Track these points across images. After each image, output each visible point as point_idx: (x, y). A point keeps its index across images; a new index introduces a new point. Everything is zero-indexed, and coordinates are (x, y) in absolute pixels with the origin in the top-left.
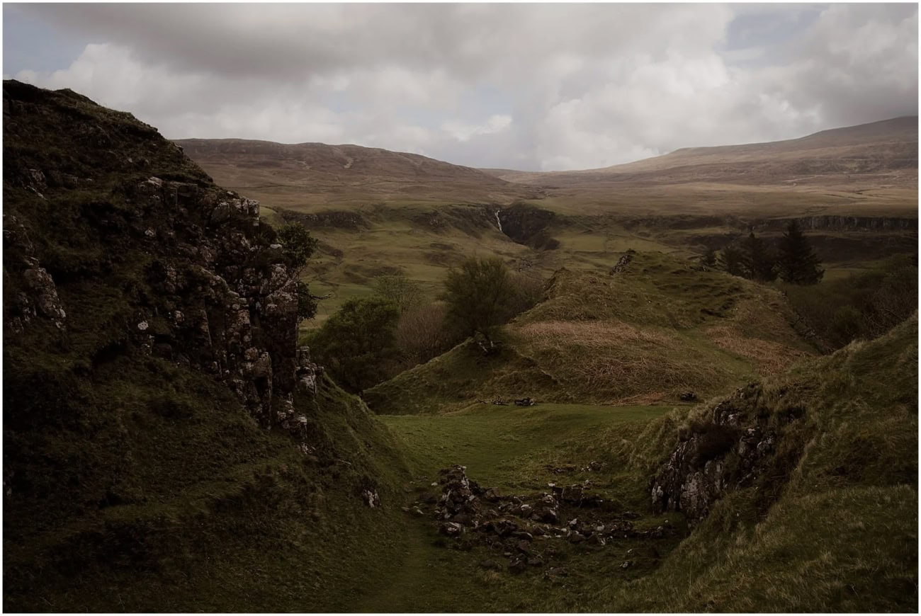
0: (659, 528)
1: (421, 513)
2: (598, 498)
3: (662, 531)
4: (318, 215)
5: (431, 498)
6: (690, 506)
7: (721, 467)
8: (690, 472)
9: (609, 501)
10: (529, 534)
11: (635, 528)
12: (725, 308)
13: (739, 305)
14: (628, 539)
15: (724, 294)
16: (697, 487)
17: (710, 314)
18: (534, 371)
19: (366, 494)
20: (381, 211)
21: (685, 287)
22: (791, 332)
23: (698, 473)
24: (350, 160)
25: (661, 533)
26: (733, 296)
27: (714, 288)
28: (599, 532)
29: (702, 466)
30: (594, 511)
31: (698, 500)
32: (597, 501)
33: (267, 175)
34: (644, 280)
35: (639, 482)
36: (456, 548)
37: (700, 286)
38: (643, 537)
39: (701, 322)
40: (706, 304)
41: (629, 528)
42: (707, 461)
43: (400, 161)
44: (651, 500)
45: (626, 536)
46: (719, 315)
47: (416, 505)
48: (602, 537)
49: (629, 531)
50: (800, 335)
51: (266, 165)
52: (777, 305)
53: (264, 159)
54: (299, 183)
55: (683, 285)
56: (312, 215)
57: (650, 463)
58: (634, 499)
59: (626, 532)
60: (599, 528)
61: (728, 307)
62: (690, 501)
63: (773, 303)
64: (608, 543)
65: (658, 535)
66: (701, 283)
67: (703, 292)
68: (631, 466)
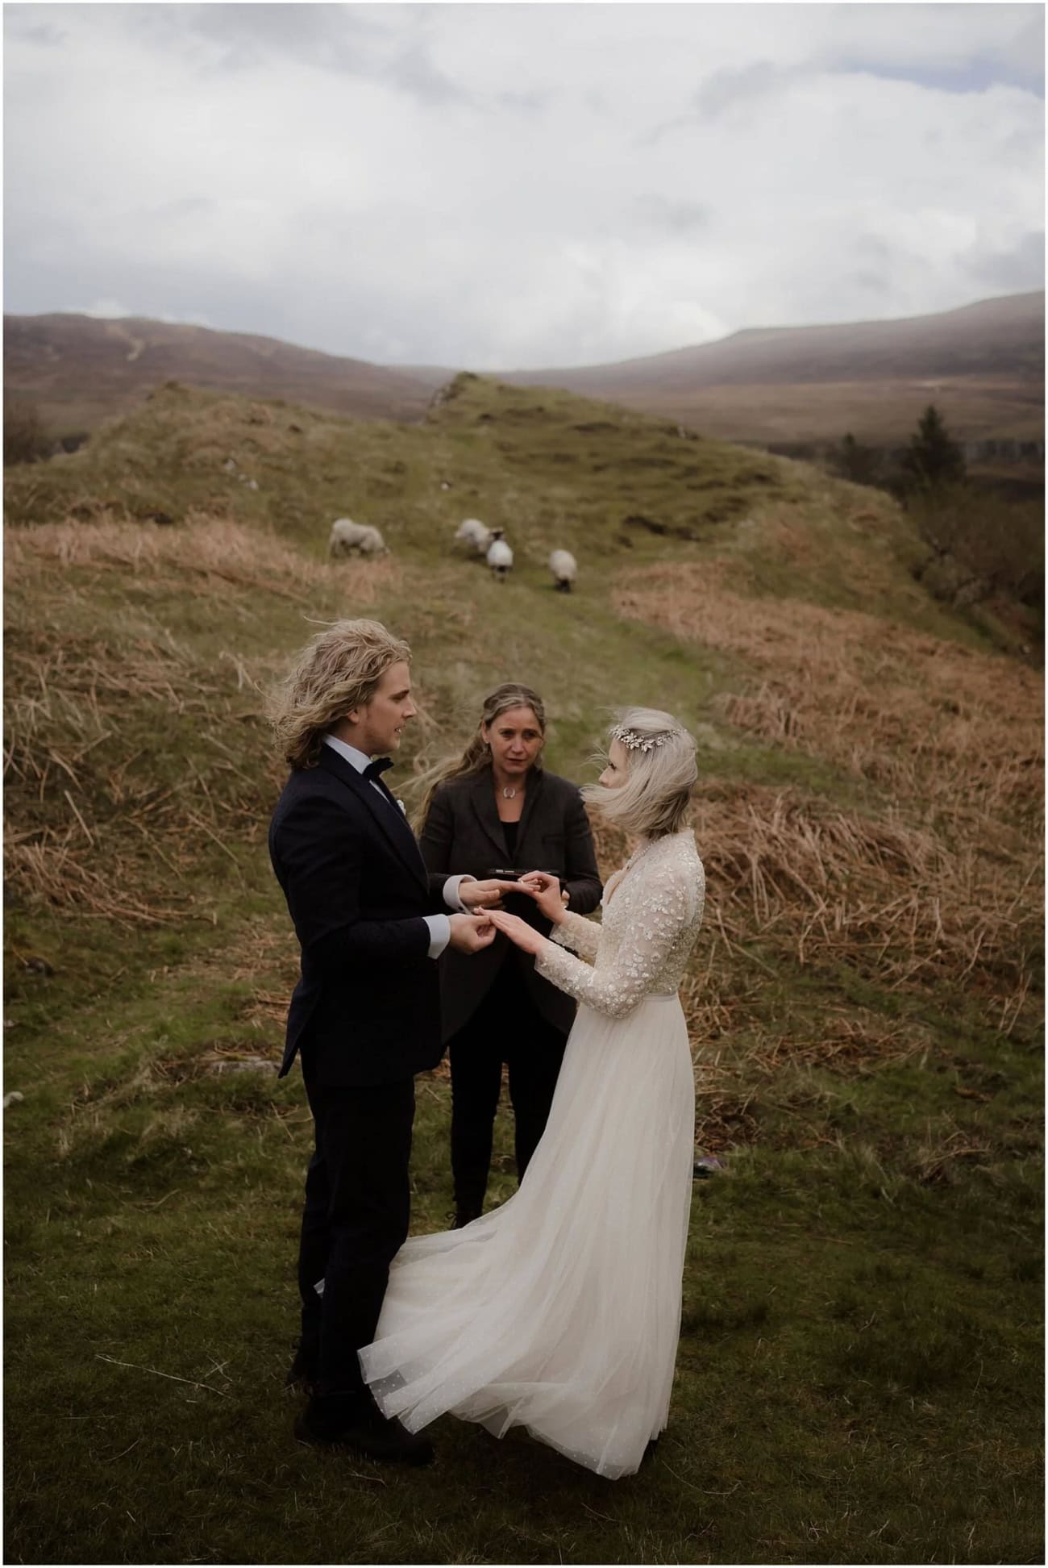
12: (713, 518)
13: (760, 515)
15: (721, 484)
21: (597, 461)
22: (908, 587)
26: (745, 492)
27: (692, 471)
37: (651, 463)
39: (613, 551)
40: (650, 505)
46: (684, 536)
50: (938, 596)
52: (875, 519)
55: (594, 455)
61: (723, 519)
63: (864, 513)
67: (652, 475)
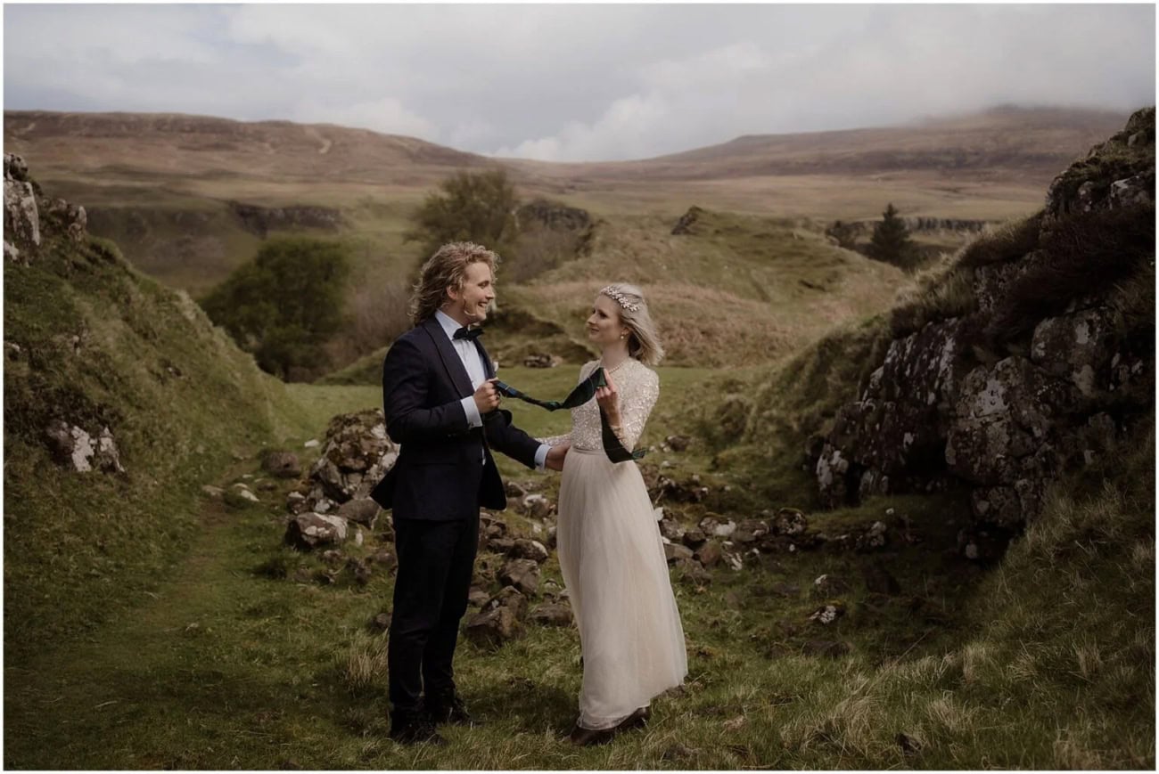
0: (877, 524)
1: (253, 498)
2: (697, 484)
3: (885, 534)
4: (285, 210)
5: (287, 465)
6: (982, 452)
7: (1092, 331)
8: (978, 363)
9: (722, 489)
10: (536, 544)
11: (812, 527)
12: (829, 281)
13: (848, 279)
14: (801, 555)
15: (826, 265)
16: (1007, 398)
17: (810, 286)
18: (559, 339)
19: (62, 433)
20: (367, 206)
21: (773, 254)
23: (1008, 360)
24: (327, 143)
25: (881, 538)
26: (838, 268)
28: (721, 538)
29: (1026, 337)
30: (688, 512)
31: (1010, 435)
32: (695, 489)
33: (219, 160)
34: (714, 243)
35: (775, 459)
36: (323, 580)
37: (794, 254)
38: (837, 549)
39: (799, 296)
40: (803, 276)
41: (799, 527)
42: (1038, 320)
43: (391, 146)
44: (817, 485)
45: (792, 548)
46: (821, 289)
47: (244, 481)
48: (733, 549)
49: (802, 533)
51: (217, 147)
53: (214, 138)
54: (260, 171)
55: (770, 250)
56: (275, 210)
57: (799, 419)
58: (774, 486)
59: (794, 537)
60: (722, 530)
61: (834, 281)
62: (985, 440)
64: (751, 563)
65: (874, 543)
66: (795, 250)
67: (797, 260)
68: (752, 435)
